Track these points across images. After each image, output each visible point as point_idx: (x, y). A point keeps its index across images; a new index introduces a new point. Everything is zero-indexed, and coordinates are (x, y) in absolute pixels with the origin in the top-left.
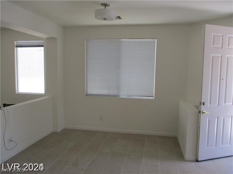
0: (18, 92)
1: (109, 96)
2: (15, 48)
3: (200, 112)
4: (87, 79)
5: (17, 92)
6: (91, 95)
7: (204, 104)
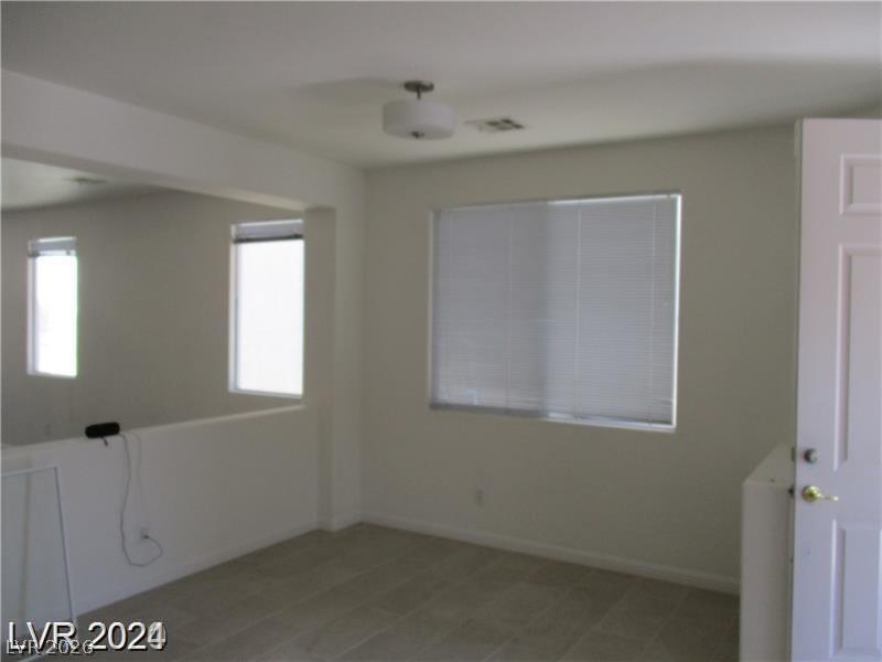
0: (236, 387)
1: (507, 412)
2: (233, 247)
3: (791, 491)
4: (434, 347)
5: (231, 388)
6: (448, 407)
7: (807, 456)
